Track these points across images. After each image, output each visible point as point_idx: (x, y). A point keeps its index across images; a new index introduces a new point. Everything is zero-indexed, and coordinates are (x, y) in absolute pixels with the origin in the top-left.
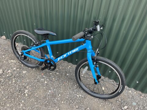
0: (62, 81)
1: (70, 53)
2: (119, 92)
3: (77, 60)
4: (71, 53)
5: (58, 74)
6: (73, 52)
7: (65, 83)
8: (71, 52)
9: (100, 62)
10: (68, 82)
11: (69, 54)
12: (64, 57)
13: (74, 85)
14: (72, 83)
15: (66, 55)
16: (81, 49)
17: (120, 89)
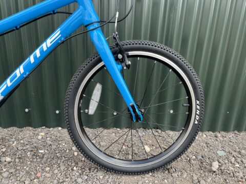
0: (28, 173)
1: (35, 56)
2: (196, 122)
4: (39, 56)
5: (8, 159)
6: (45, 49)
7: (39, 175)
8: (38, 52)
9: (131, 53)
10: (48, 169)
13: (72, 170)
14: (62, 168)
15: (21, 67)
16: (68, 32)
17: (196, 114)
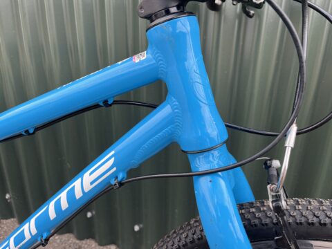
1: (58, 205)
3: (137, 228)
4: (64, 205)
11: (52, 215)
12: (28, 236)
